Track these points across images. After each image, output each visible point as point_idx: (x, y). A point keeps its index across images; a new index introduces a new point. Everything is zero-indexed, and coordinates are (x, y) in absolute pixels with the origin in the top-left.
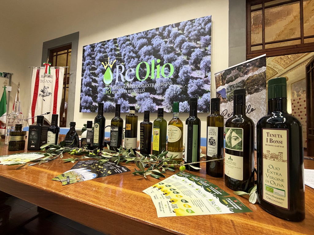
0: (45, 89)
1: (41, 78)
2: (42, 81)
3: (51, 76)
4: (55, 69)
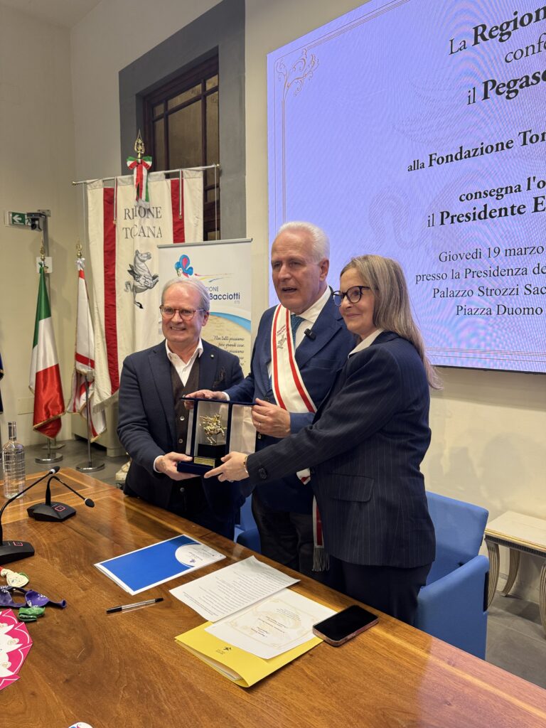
0: (138, 261)
4: (169, 181)
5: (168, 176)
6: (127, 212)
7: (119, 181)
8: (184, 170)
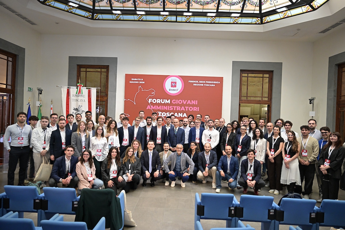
0: (79, 107)
1: (72, 98)
2: (74, 100)
3: (83, 96)
4: (88, 90)
5: (87, 88)
6: (73, 95)
7: (71, 88)
8: (92, 88)
